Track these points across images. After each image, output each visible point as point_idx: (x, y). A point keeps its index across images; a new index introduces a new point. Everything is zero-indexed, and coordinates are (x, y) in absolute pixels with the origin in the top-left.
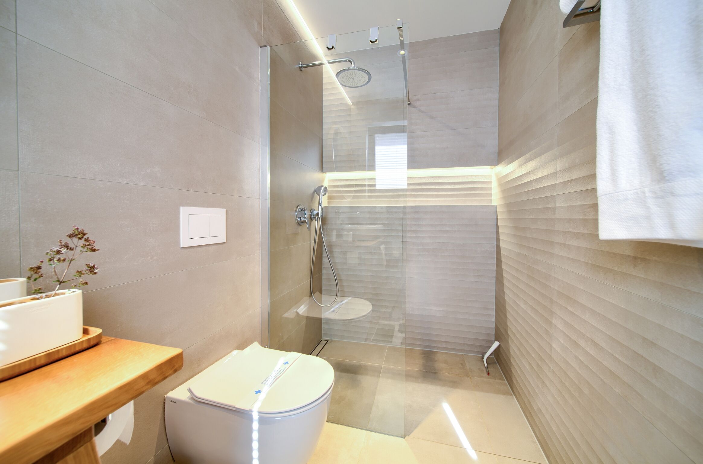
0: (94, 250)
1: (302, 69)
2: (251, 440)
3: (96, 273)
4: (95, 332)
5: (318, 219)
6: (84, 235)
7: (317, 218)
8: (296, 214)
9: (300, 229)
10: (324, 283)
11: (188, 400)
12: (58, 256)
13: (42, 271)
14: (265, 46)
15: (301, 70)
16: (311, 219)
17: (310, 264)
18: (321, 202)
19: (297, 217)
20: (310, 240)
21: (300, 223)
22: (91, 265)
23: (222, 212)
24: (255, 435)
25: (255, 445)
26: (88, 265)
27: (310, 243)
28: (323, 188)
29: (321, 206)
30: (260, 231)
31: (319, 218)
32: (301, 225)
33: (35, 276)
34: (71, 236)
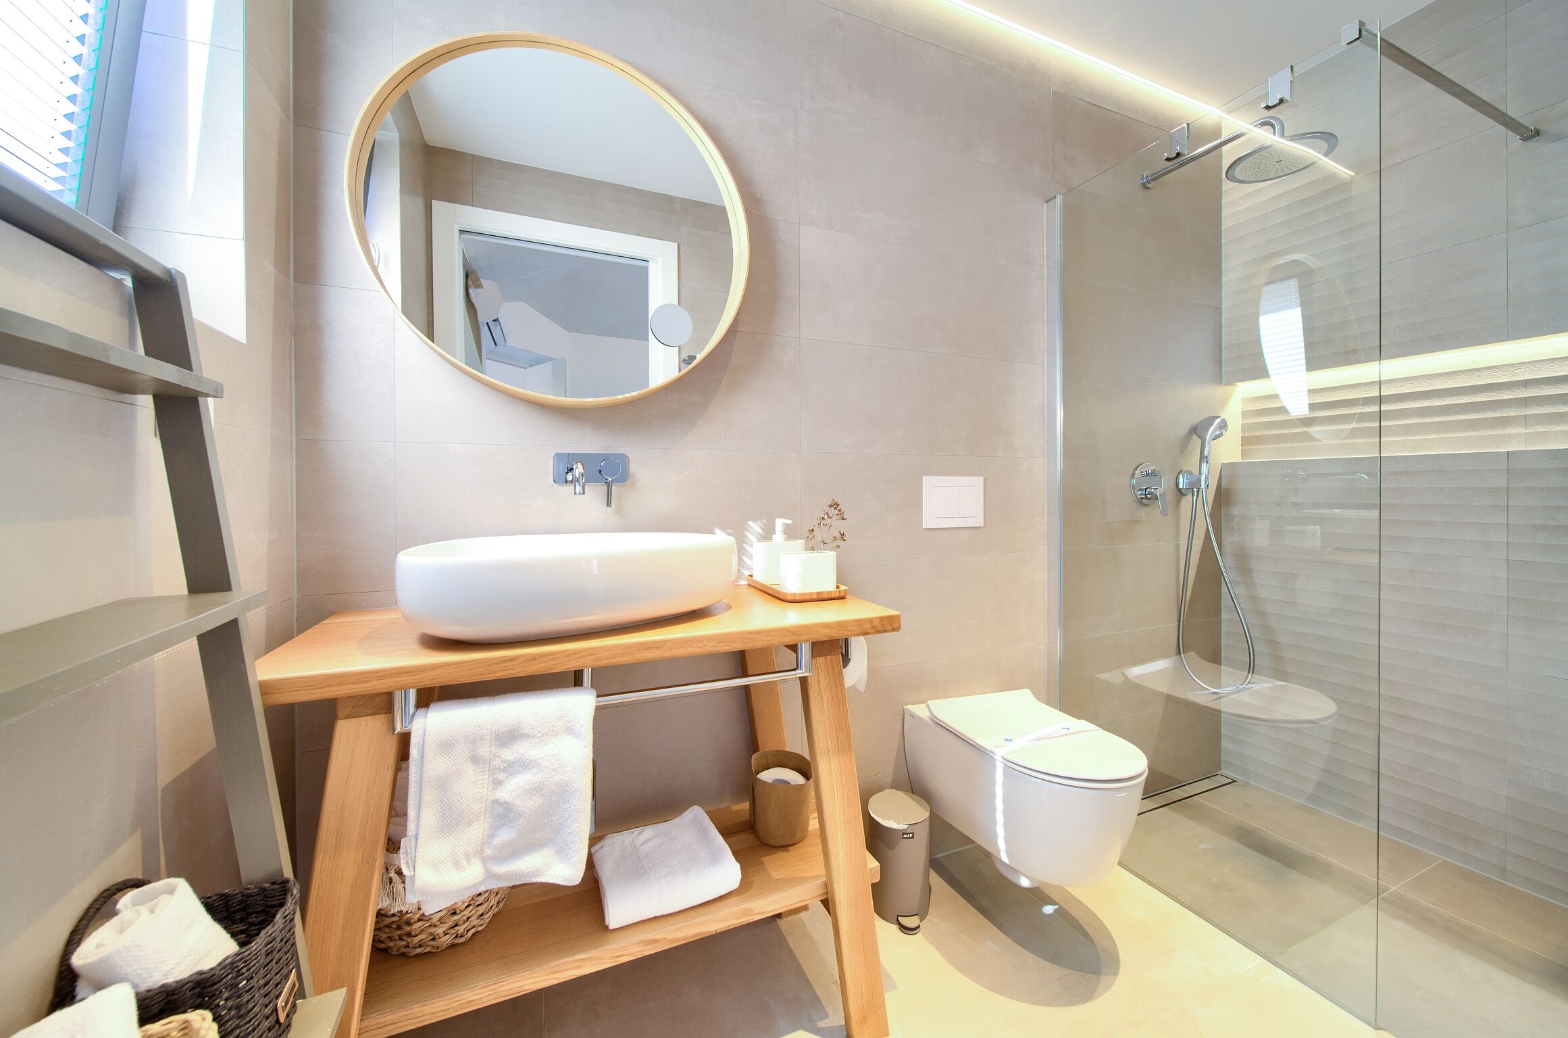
0: (844, 519)
1: (1148, 185)
2: (993, 796)
3: (845, 540)
4: (843, 588)
5: (1198, 493)
6: (838, 505)
7: (1195, 490)
8: (1134, 481)
9: (1143, 513)
10: (1224, 641)
11: (926, 718)
12: (823, 522)
13: (814, 533)
14: (1055, 197)
15: (1147, 188)
16: (1180, 493)
17: (1178, 589)
18: (1206, 454)
19: (1134, 489)
20: (1177, 537)
21: (1145, 501)
22: (842, 533)
23: (978, 482)
24: (999, 791)
25: (999, 804)
26: (840, 532)
27: (1178, 546)
28: (1218, 421)
29: (1207, 462)
30: (1046, 513)
31: (1201, 490)
32: (1148, 505)
33: (811, 537)
34: (830, 506)
